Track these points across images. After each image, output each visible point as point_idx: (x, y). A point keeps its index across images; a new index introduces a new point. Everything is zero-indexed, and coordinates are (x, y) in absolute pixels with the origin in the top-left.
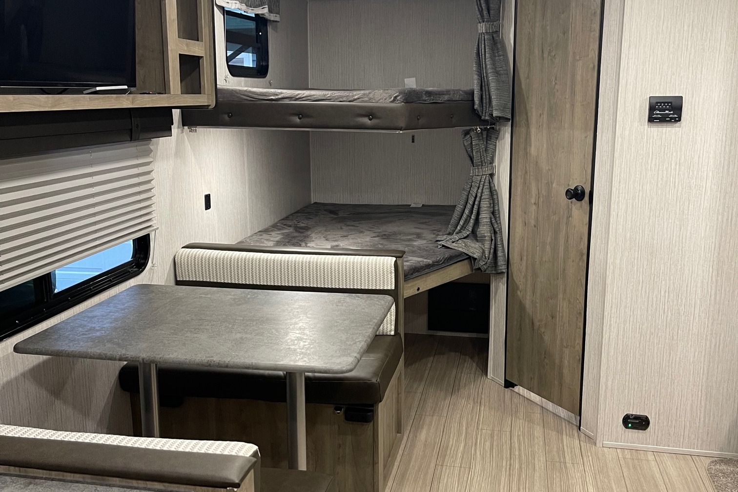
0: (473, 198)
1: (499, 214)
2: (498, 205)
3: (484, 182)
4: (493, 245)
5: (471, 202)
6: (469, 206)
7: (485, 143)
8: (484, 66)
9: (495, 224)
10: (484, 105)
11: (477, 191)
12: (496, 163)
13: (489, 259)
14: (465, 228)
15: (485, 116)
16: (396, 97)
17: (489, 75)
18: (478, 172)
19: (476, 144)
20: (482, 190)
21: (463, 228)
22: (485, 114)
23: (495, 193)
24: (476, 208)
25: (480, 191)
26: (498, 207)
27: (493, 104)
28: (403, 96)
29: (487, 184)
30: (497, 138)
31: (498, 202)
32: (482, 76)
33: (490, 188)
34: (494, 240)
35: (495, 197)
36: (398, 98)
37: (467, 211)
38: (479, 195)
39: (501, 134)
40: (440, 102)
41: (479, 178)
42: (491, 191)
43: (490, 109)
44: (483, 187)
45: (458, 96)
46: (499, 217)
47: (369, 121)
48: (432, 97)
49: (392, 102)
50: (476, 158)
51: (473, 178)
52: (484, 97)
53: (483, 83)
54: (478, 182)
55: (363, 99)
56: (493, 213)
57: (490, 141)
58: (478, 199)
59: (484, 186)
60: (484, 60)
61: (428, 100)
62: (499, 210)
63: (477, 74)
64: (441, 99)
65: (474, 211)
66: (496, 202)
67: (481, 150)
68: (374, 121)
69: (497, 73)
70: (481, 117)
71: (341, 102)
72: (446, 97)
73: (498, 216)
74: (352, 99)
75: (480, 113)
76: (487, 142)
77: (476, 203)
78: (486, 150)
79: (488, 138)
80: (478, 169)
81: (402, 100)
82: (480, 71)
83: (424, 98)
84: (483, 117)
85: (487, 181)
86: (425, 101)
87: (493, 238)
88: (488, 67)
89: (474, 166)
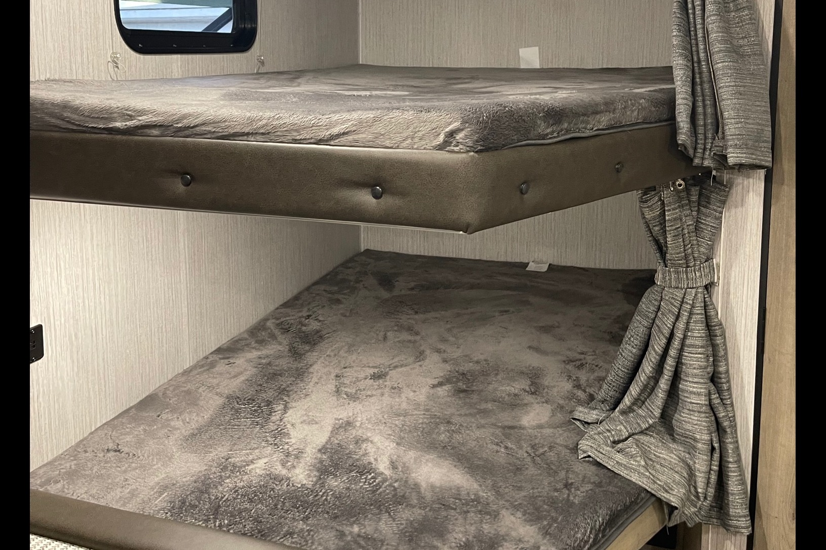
0: (664, 341)
1: (728, 381)
2: (726, 360)
3: (693, 306)
4: (716, 463)
5: (657, 346)
6: (652, 357)
7: (695, 213)
8: (700, 35)
9: (721, 409)
10: (701, 130)
11: (674, 324)
12: (720, 259)
13: (705, 498)
14: (643, 403)
15: (703, 159)
16: (452, 134)
17: (716, 57)
18: (678, 279)
19: (675, 219)
20: (688, 323)
21: (639, 401)
22: (704, 153)
23: (718, 332)
24: (670, 366)
25: (681, 325)
26: (727, 365)
27: (728, 133)
28: (474, 132)
29: (699, 310)
30: (724, 202)
31: (726, 354)
32: (695, 59)
33: (707, 317)
34: (718, 451)
35: (719, 340)
36: (460, 136)
37: (647, 368)
38: (679, 335)
39: (734, 191)
40: (587, 133)
41: (679, 294)
42: (708, 326)
43: (718, 142)
44: (690, 318)
45: (636, 113)
46: (729, 389)
47: (374, 200)
48: (566, 125)
49: (441, 147)
50: (673, 249)
51: (664, 292)
52: (700, 110)
53: (697, 76)
54: (677, 304)
55: (356, 137)
56: (714, 379)
57: (706, 207)
58: (676, 343)
59: (691, 314)
60: (699, 21)
61: (553, 132)
62: (727, 372)
63: (681, 55)
64: (589, 127)
65: (665, 372)
66: (722, 353)
67: (686, 231)
68: (388, 201)
69: (735, 52)
70: (691, 160)
71: (295, 141)
72: (604, 120)
73: (725, 387)
74: (325, 134)
75: (691, 152)
76: (698, 211)
77: (673, 352)
78: (697, 229)
79: (703, 201)
80: (677, 273)
81: (470, 144)
82: (689, 46)
83: (542, 128)
84: (697, 161)
85: (699, 304)
86: (544, 137)
87: (716, 445)
88: (713, 36)
89: (666, 267)
